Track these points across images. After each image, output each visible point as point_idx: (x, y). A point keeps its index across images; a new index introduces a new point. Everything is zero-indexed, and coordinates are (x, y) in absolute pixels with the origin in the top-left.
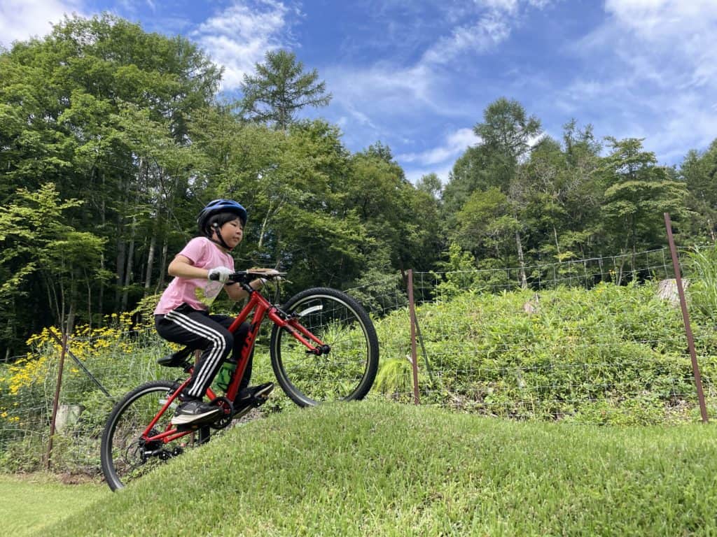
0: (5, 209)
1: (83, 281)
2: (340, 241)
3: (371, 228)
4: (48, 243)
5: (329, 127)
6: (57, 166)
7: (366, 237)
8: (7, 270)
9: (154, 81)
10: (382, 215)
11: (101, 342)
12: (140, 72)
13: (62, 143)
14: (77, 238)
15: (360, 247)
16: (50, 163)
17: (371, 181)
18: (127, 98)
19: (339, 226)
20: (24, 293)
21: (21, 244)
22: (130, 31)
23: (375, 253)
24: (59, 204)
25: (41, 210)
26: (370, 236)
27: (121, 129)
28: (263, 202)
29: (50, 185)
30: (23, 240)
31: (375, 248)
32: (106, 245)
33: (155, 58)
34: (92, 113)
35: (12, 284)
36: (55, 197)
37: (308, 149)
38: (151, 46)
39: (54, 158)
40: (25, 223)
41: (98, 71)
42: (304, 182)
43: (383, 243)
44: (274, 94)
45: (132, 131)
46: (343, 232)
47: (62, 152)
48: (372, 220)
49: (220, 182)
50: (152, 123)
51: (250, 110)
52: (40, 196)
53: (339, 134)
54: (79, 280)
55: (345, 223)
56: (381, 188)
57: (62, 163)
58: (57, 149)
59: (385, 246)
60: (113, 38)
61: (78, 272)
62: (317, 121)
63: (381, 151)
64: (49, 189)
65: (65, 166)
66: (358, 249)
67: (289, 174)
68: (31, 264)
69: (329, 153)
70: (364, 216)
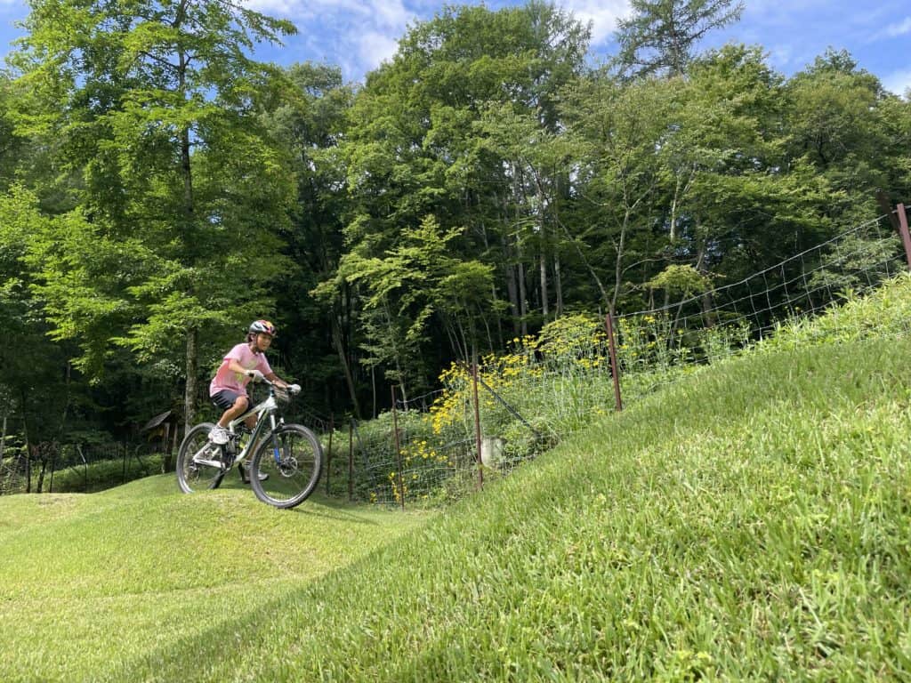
0: (394, 254)
1: (479, 317)
2: (788, 206)
3: (836, 178)
4: (439, 281)
5: (745, 49)
6: (432, 195)
7: (831, 192)
8: (407, 317)
9: (511, 67)
10: (852, 155)
11: (509, 371)
12: (494, 61)
13: (431, 170)
14: (465, 270)
15: (823, 208)
16: (424, 195)
17: (825, 108)
18: (485, 97)
19: (784, 186)
20: (427, 339)
21: (414, 288)
22: (476, 16)
23: (849, 213)
24: (441, 236)
25: (426, 248)
26: (837, 190)
27: (486, 135)
28: (667, 179)
29: (430, 217)
30: (417, 283)
31: (847, 206)
32: (494, 272)
33: (508, 38)
34: (454, 127)
35: (415, 330)
36: (437, 230)
37: (719, 90)
38: (500, 26)
39: (428, 188)
40: (414, 264)
41: (452, 76)
42: (720, 137)
43: (861, 195)
44: (660, 31)
45: (498, 135)
46: (792, 193)
47: (433, 179)
48: (837, 166)
49: (607, 168)
50: (518, 118)
51: (631, 63)
52: (423, 232)
53: (762, 56)
54: (475, 317)
55: (791, 179)
56: (843, 114)
57: (436, 191)
58: (429, 177)
59: (864, 198)
60: (459, 32)
61: (472, 307)
62: (726, 47)
63: (834, 60)
64: (429, 222)
65: (439, 193)
66: (820, 212)
67: (697, 132)
68: (428, 306)
69: (751, 87)
70: (823, 163)
